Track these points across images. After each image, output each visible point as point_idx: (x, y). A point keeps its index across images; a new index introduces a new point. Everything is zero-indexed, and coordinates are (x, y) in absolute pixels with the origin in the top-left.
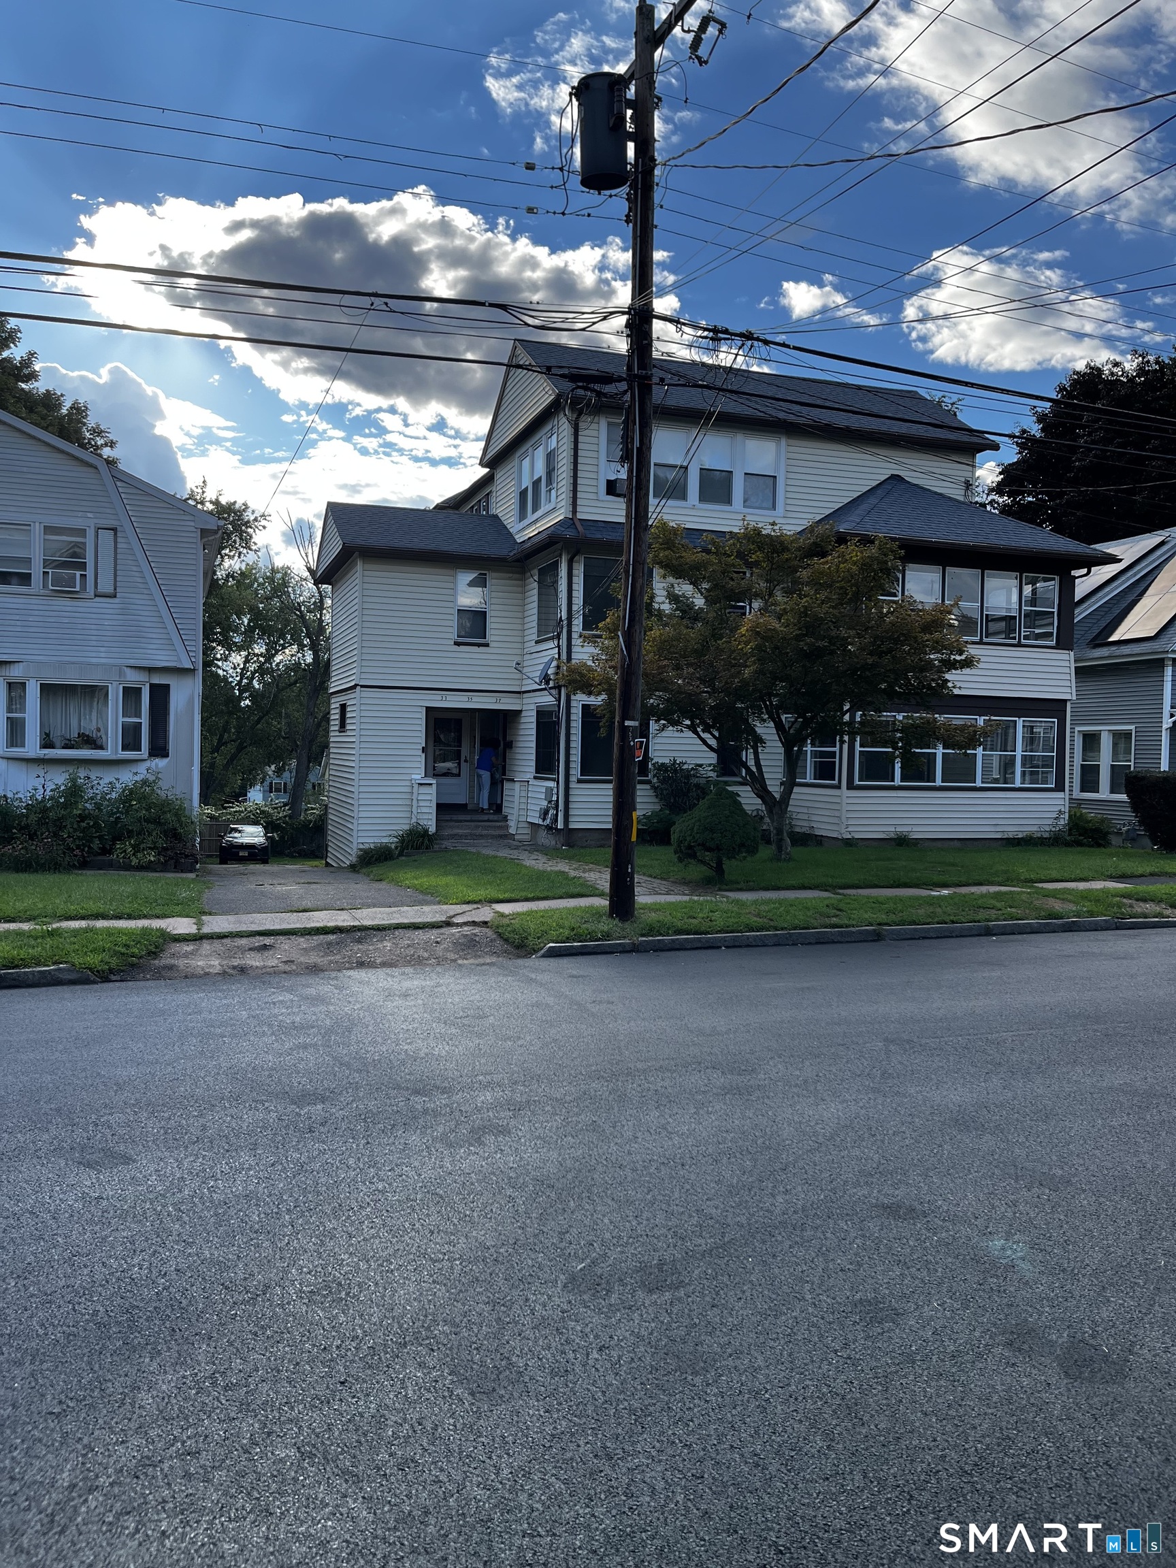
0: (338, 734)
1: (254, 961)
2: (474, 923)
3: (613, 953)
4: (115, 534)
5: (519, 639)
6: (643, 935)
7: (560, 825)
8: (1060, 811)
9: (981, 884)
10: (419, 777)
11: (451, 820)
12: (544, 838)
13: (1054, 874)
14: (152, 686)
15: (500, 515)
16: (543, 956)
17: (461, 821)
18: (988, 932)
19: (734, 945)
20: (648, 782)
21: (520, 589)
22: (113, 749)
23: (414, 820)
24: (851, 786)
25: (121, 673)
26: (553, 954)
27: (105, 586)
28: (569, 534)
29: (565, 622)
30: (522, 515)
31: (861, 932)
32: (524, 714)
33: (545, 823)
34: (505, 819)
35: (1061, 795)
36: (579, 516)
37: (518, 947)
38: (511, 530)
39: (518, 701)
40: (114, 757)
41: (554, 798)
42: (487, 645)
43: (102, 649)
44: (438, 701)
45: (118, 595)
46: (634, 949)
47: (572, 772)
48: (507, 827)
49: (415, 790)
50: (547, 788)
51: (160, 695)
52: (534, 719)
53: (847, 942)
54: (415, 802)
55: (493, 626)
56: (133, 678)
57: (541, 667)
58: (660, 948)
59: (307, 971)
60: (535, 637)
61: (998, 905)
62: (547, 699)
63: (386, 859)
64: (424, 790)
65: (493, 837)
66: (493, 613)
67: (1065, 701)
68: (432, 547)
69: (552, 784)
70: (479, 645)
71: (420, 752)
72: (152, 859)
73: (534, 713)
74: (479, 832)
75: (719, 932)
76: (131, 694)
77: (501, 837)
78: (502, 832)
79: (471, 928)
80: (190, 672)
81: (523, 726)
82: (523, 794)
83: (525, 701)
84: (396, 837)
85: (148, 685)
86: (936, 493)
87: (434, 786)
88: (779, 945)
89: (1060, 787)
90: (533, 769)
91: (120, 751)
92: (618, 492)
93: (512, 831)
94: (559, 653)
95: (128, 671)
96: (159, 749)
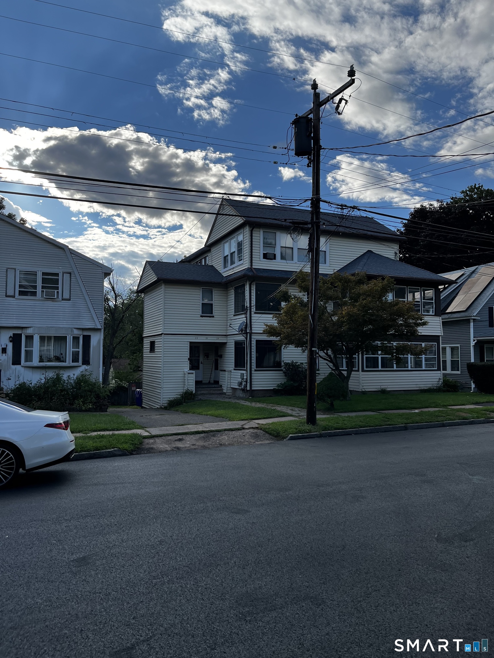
0: (149, 353)
1: (180, 445)
2: (253, 428)
3: (314, 438)
4: (70, 276)
5: (225, 314)
6: (323, 431)
7: (248, 389)
8: (439, 378)
9: (427, 407)
10: (187, 370)
11: (200, 388)
12: (241, 394)
13: (452, 403)
14: (83, 336)
15: (214, 265)
16: (289, 440)
17: (204, 388)
18: (444, 425)
19: (357, 433)
20: (282, 370)
21: (225, 295)
22: (69, 362)
23: (186, 388)
24: (363, 371)
25: (72, 331)
26: (292, 438)
27: (66, 296)
28: (250, 274)
29: (249, 308)
30: (225, 267)
31: (400, 427)
32: (228, 344)
33: (241, 388)
34: (221, 386)
35: (439, 372)
36: (253, 267)
37: (276, 437)
38: (220, 272)
39: (225, 339)
40: (69, 365)
41: (245, 377)
42: (213, 317)
43: (65, 321)
44: (194, 339)
45: (71, 299)
46: (321, 436)
47: (253, 367)
48: (222, 390)
49: (186, 376)
50: (241, 373)
51: (87, 340)
52: (233, 346)
53: (395, 431)
54: (186, 381)
55: (216, 309)
56: (76, 332)
57: (239, 325)
58: (331, 435)
59: (202, 448)
60: (233, 313)
61: (444, 415)
62: (241, 338)
63: (180, 404)
64: (190, 375)
65: (217, 394)
66: (215, 304)
67: (439, 336)
68: (192, 279)
69: (244, 372)
70: (210, 317)
71: (187, 360)
72: (91, 407)
73: (234, 343)
74: (211, 392)
75: (350, 428)
76: (76, 339)
77: (220, 394)
78: (219, 392)
79: (253, 430)
80: (99, 330)
81: (227, 349)
82: (229, 376)
83: (228, 339)
84: (180, 395)
85: (82, 335)
86: (385, 257)
87: (194, 374)
88: (372, 433)
89: (439, 369)
90: (233, 366)
91: (71, 363)
92: (268, 257)
93: (225, 391)
94: (246, 320)
95: (75, 330)
96: (86, 362)
